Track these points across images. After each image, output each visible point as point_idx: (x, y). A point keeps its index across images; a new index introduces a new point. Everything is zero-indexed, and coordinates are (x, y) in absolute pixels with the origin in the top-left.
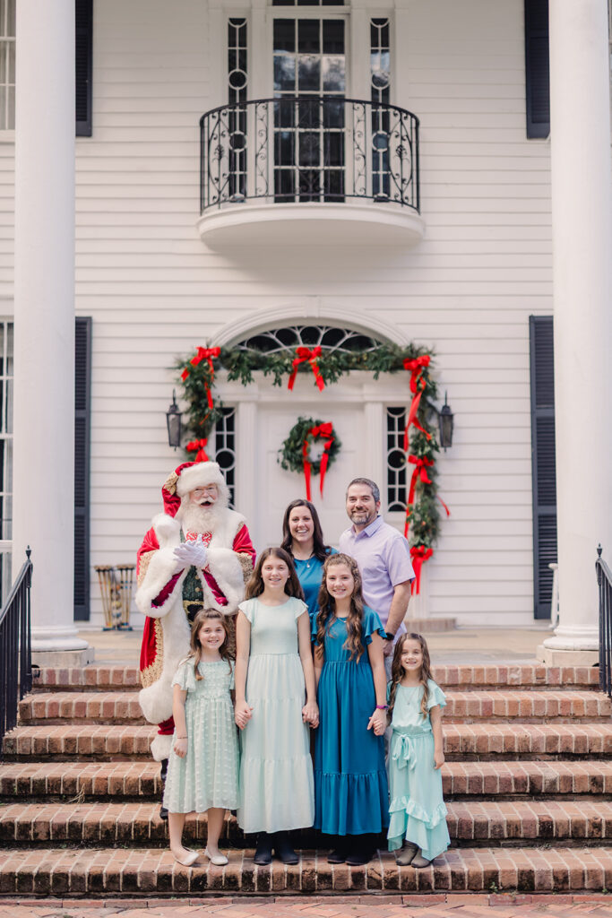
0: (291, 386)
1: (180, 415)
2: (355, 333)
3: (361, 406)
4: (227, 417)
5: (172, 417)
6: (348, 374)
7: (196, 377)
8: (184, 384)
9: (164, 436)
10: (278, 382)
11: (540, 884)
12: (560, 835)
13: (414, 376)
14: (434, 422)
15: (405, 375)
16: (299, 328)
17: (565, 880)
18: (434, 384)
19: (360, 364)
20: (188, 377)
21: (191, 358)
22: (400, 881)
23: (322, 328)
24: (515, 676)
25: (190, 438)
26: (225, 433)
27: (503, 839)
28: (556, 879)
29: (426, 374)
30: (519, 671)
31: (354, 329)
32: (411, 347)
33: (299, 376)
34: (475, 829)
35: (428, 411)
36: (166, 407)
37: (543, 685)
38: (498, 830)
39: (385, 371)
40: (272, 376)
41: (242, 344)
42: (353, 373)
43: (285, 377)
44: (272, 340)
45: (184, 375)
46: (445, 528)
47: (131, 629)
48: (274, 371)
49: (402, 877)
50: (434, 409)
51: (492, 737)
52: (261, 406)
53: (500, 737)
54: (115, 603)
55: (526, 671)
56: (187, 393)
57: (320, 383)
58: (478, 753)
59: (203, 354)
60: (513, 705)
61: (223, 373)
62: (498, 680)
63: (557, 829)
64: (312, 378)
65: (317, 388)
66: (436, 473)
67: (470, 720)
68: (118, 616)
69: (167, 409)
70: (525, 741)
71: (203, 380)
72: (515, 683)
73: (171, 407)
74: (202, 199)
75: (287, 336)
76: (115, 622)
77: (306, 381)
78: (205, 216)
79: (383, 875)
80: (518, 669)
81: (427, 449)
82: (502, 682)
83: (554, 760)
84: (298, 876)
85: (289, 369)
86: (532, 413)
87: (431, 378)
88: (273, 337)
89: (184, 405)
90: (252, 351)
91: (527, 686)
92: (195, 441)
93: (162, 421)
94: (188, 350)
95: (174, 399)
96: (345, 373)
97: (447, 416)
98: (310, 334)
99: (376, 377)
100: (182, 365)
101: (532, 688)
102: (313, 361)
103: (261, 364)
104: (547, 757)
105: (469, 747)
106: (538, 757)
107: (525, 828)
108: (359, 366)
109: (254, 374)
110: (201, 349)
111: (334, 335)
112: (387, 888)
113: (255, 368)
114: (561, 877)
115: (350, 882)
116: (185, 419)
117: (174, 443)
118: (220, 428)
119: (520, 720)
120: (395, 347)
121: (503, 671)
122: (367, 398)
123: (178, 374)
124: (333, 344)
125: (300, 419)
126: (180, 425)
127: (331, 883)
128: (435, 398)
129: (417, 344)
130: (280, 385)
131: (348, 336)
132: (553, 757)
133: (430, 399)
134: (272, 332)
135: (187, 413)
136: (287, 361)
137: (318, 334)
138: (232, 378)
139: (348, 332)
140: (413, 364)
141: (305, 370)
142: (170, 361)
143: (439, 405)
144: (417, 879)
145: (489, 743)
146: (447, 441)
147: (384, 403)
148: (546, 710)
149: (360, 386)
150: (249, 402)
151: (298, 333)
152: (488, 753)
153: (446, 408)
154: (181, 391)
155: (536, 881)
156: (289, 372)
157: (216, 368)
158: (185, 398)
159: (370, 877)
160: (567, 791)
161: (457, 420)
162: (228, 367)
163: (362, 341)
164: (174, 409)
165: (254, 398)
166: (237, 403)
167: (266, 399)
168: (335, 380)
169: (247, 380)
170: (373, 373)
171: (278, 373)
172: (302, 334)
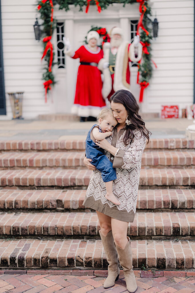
0: (87, 11)
1: (39, 26)
3: (118, 20)
4: (61, 26)
5: (36, 27)
6: (112, 5)
7: (44, 8)
8: (39, 12)
9: (33, 35)
10: (81, 10)
12: (184, 234)
13: (141, 5)
14: (150, 26)
15: (137, 5)
17: (183, 263)
18: (150, 8)
20: (41, 8)
22: (93, 263)
24: (172, 144)
25: (44, 37)
26: (60, 34)
27: (154, 236)
28: (177, 263)
29: (146, 4)
30: (175, 142)
33: (91, 7)
34: (139, 231)
35: (148, 21)
36: (33, 22)
37: (186, 148)
38: (151, 231)
39: (128, 3)
40: (78, 7)
42: (114, 4)
43: (84, 7)
45: (39, 8)
46: (155, 74)
47: (23, 119)
48: (79, 5)
49: (94, 261)
50: (150, 20)
51: (155, 178)
52: (75, 21)
53: (159, 178)
54: (17, 108)
55: (178, 142)
56: (41, 16)
57: (100, 9)
58: (148, 186)
60: (169, 160)
61: (57, 6)
62: (164, 146)
63: (182, 231)
64: (96, 7)
65: (98, 12)
66: (151, 50)
67: (148, 167)
68: (18, 113)
69: (34, 24)
70: (172, 180)
71: (47, 10)
72: (172, 148)
73: (36, 22)
76: (17, 116)
77: (93, 9)
79: (84, 260)
80: (173, 141)
81: (147, 38)
82: (166, 147)
83: (187, 189)
84: (39, 260)
85: (86, 4)
87: (148, 6)
89: (41, 22)
91: (178, 149)
92: (47, 37)
93: (32, 29)
95: (37, 19)
96: (110, 5)
97: (156, 23)
99: (124, 6)
100: (38, 3)
101: (181, 150)
103: (73, 2)
104: (183, 187)
105: (144, 183)
106: (179, 187)
107: (165, 231)
108: (116, 1)
109: (70, 6)
112: (86, 266)
113: (71, 4)
114: (180, 262)
115: (66, 263)
116: (42, 28)
117: (38, 38)
118: (58, 32)
119: (172, 167)
121: (167, 142)
122: (121, 16)
123: (37, 7)
125: (92, 26)
126: (39, 30)
127: (57, 264)
128: (151, 15)
132: (186, 187)
133: (148, 16)
135: (43, 25)
138: (60, 9)
141: (93, 4)
142: (34, 2)
143: (152, 19)
144: (102, 262)
145: (154, 181)
146: (156, 35)
147: (129, 18)
148: (185, 162)
149: (118, 11)
150: (69, 19)
152: (153, 185)
153: (156, 19)
154: (39, 15)
155: (167, 264)
156: (86, 5)
157: (54, 4)
158: (41, 18)
159: (77, 261)
160: (191, 207)
161: (160, 25)
162: (59, 3)
164: (37, 23)
165: (72, 17)
166: (64, 20)
167: (77, 18)
168: (105, 8)
169: (67, 9)
170: (122, 4)
171: (82, 6)
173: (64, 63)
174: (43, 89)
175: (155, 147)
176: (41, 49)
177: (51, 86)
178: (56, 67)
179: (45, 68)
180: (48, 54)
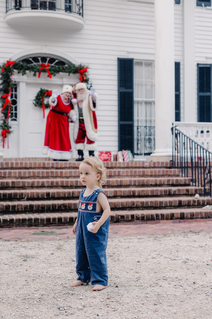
0: (39, 77)
2: (59, 60)
3: (61, 85)
4: (15, 87)
7: (7, 71)
8: (2, 74)
10: (35, 75)
11: (186, 217)
12: (184, 204)
13: (82, 75)
15: (78, 75)
16: (40, 57)
17: (193, 215)
22: (145, 217)
23: (48, 57)
25: (2, 94)
26: (14, 93)
27: (167, 206)
28: (191, 215)
29: (85, 75)
30: (148, 163)
31: (59, 58)
32: (80, 65)
33: (42, 74)
34: (160, 204)
37: (156, 167)
38: (166, 204)
39: (72, 73)
40: (33, 73)
41: (20, 61)
43: (37, 73)
44: (30, 61)
45: (3, 70)
49: (146, 216)
52: (28, 84)
53: (153, 180)
55: (150, 163)
56: (2, 77)
57: (50, 76)
59: (9, 63)
61: (16, 71)
62: (141, 165)
63: (183, 203)
64: (47, 74)
67: (138, 176)
72: (147, 167)
74: (7, 7)
75: (36, 59)
77: (44, 75)
78: (8, 14)
79: (140, 216)
82: (143, 166)
84: (114, 217)
86: (118, 90)
87: (87, 77)
88: (31, 59)
90: (25, 64)
91: (150, 167)
92: (5, 95)
96: (58, 73)
98: (44, 59)
99: (69, 75)
102: (47, 68)
103: (28, 69)
107: (174, 203)
108: (63, 71)
109: (27, 72)
110: (8, 61)
111: (52, 60)
112: (141, 220)
114: (192, 214)
115: (130, 218)
116: (1, 87)
118: (12, 91)
120: (74, 65)
121: (143, 163)
122: (64, 83)
124: (52, 63)
125: (41, 89)
127: (124, 219)
129: (83, 65)
130: (35, 76)
131: (57, 61)
134: (31, 58)
135: (2, 84)
136: (38, 68)
137: (47, 60)
138: (19, 73)
139: (57, 59)
140: (82, 71)
141: (44, 71)
144: (150, 216)
145: (150, 181)
149: (62, 78)
150: (23, 82)
151: (40, 59)
155: (185, 216)
156: (39, 72)
157: (13, 69)
158: (1, 79)
159: (136, 216)
160: (179, 194)
162: (17, 69)
163: (62, 63)
165: (26, 80)
166: (19, 82)
167: (29, 81)
168: (54, 75)
169: (24, 74)
170: (68, 74)
171: (35, 72)
172: (41, 59)
173: (16, 116)
175: (136, 166)
178: (10, 119)
179: (2, 120)
180: (6, 108)
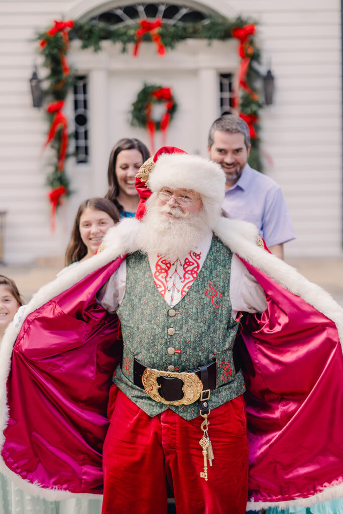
0: (136, 52)
1: (40, 81)
2: (191, 8)
3: (194, 73)
4: (81, 83)
5: (34, 83)
6: (186, 43)
7: (53, 46)
8: (43, 53)
9: (28, 100)
10: (124, 50)
13: (243, 43)
14: (259, 85)
15: (233, 44)
16: (142, 4)
18: (258, 51)
19: (194, 34)
20: (46, 46)
21: (48, 30)
23: (162, 4)
25: (49, 102)
26: (81, 97)
29: (252, 42)
31: (190, 5)
32: (240, 20)
33: (143, 46)
35: (253, 76)
36: (28, 74)
39: (217, 39)
40: (119, 45)
41: (93, 19)
42: (190, 41)
43: (131, 46)
45: (42, 44)
48: (121, 40)
50: (257, 73)
52: (112, 74)
56: (46, 62)
57: (161, 51)
59: (59, 26)
61: (77, 43)
64: (153, 47)
65: (159, 55)
66: (260, 128)
69: (30, 76)
71: (59, 49)
73: (33, 74)
75: (131, 11)
77: (148, 49)
81: (254, 108)
85: (134, 39)
87: (256, 45)
88: (120, 12)
89: (44, 73)
90: (101, 25)
92: (55, 103)
93: (25, 87)
94: (46, 24)
95: (35, 67)
96: (182, 42)
97: (269, 78)
98: (152, 9)
99: (209, 45)
100: (41, 36)
102: (154, 31)
103: (109, 36)
108: (195, 36)
109: (105, 44)
110: (56, 23)
111: (172, 10)
113: (105, 39)
116: (46, 85)
117: (37, 103)
118: (76, 92)
120: (223, 18)
122: (201, 65)
123: (37, 44)
124: (172, 18)
125: (144, 84)
126: (40, 90)
128: (259, 63)
129: (245, 16)
130: (126, 53)
131: (184, 11)
133: (255, 65)
134: (120, 8)
135: (48, 78)
136: (132, 32)
137: (159, 10)
138: (85, 47)
139: (186, 7)
140: (242, 33)
141: (148, 39)
142: (30, 34)
143: (262, 70)
146: (269, 101)
147: (217, 69)
149: (194, 53)
150: (100, 69)
151: (141, 9)
153: (269, 72)
154: (41, 60)
156: (134, 42)
157: (71, 39)
158: (45, 65)
161: (277, 83)
162: (80, 38)
163: (196, 16)
164: (35, 76)
165: (105, 66)
166: (89, 71)
167: (114, 66)
168: (172, 47)
169: (97, 49)
170: (206, 41)
171: (125, 42)
172: (146, 10)
173: (86, 153)
174: (47, 205)
176: (44, 127)
177: (63, 199)
178: (72, 161)
179: (52, 164)
180: (57, 137)
